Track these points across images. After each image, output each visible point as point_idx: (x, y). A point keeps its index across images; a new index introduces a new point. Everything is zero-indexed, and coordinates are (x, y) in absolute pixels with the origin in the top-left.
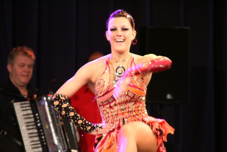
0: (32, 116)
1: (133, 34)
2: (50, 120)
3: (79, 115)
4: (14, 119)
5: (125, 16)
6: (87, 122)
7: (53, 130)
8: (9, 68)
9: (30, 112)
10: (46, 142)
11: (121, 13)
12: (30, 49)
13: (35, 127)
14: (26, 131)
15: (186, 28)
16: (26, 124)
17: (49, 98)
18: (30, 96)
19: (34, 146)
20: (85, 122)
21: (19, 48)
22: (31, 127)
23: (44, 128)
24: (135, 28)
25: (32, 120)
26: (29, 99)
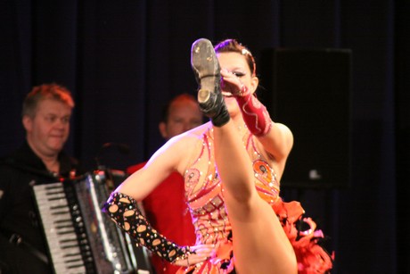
0: (67, 209)
1: (252, 84)
2: (99, 217)
3: (154, 231)
4: (34, 215)
5: (240, 51)
6: (169, 243)
7: (104, 235)
8: (26, 122)
9: (63, 202)
10: (92, 256)
11: (231, 46)
12: (63, 89)
13: (72, 229)
14: (55, 236)
15: (344, 50)
16: (57, 225)
17: (97, 177)
18: (64, 174)
19: (70, 264)
20: (165, 242)
21: (44, 87)
22: (64, 230)
23: (89, 232)
24: (256, 73)
25: (68, 216)
26: (62, 179)
